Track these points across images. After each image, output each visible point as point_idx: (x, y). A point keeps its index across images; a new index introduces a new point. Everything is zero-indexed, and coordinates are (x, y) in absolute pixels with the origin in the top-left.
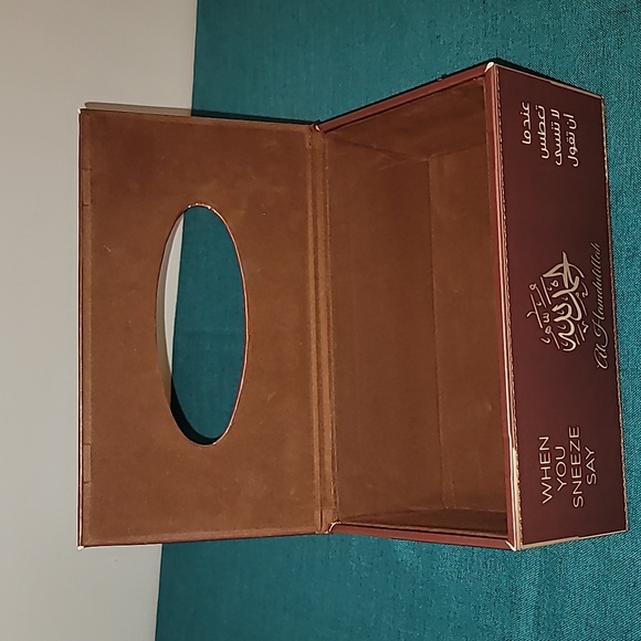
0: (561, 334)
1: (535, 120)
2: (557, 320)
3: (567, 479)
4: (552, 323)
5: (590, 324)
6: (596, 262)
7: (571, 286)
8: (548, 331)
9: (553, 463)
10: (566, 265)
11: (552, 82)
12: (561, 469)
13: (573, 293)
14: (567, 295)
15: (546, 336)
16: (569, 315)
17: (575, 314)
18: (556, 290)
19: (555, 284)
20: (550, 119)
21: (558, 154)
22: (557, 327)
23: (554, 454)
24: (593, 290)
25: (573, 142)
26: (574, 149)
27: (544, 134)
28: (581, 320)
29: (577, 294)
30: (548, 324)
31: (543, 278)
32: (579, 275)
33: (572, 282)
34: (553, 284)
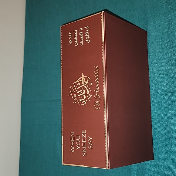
0: (80, 100)
2: (79, 96)
3: (81, 146)
5: (93, 95)
6: (96, 72)
7: (85, 83)
8: (75, 99)
9: (75, 141)
10: (83, 77)
11: (80, 20)
12: (78, 143)
13: (86, 86)
15: (75, 101)
16: (84, 93)
18: (79, 86)
19: (79, 84)
21: (82, 42)
22: (78, 98)
23: (76, 138)
25: (88, 35)
26: (88, 37)
27: (76, 38)
28: (89, 94)
29: (87, 86)
30: (75, 97)
31: (74, 83)
32: (89, 79)
33: (85, 82)
34: (78, 84)
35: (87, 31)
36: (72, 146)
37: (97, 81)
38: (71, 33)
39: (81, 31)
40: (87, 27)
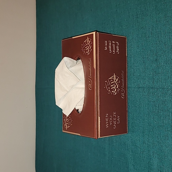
0: (112, 91)
1: (108, 44)
2: (112, 88)
3: (113, 123)
4: (110, 89)
5: (120, 89)
6: (122, 75)
7: (116, 80)
9: (109, 119)
10: (115, 76)
11: (113, 35)
12: (111, 121)
13: (116, 82)
14: (115, 83)
15: (109, 92)
16: (115, 87)
17: (116, 86)
18: (112, 82)
20: (112, 43)
21: (114, 51)
22: (111, 90)
23: (109, 117)
24: (121, 81)
26: (118, 50)
27: (110, 47)
28: (118, 88)
31: (108, 79)
32: (118, 78)
35: (118, 46)
36: (106, 123)
37: (123, 80)
38: (106, 42)
40: (118, 43)
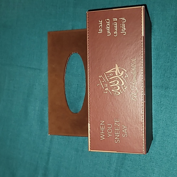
0: (113, 90)
1: (105, 24)
2: (111, 86)
5: (128, 86)
8: (107, 89)
10: (117, 68)
11: (114, 9)
12: (110, 131)
13: (120, 77)
14: (117, 77)
15: (105, 91)
16: (118, 83)
21: (116, 33)
25: (124, 27)
26: (125, 29)
27: (109, 28)
28: (123, 85)
29: (122, 77)
30: (107, 87)
31: (105, 73)
32: (124, 71)
33: (120, 73)
34: (110, 75)
35: (123, 23)
36: (101, 133)
37: (134, 74)
38: (102, 22)
39: (115, 21)
40: (123, 19)
